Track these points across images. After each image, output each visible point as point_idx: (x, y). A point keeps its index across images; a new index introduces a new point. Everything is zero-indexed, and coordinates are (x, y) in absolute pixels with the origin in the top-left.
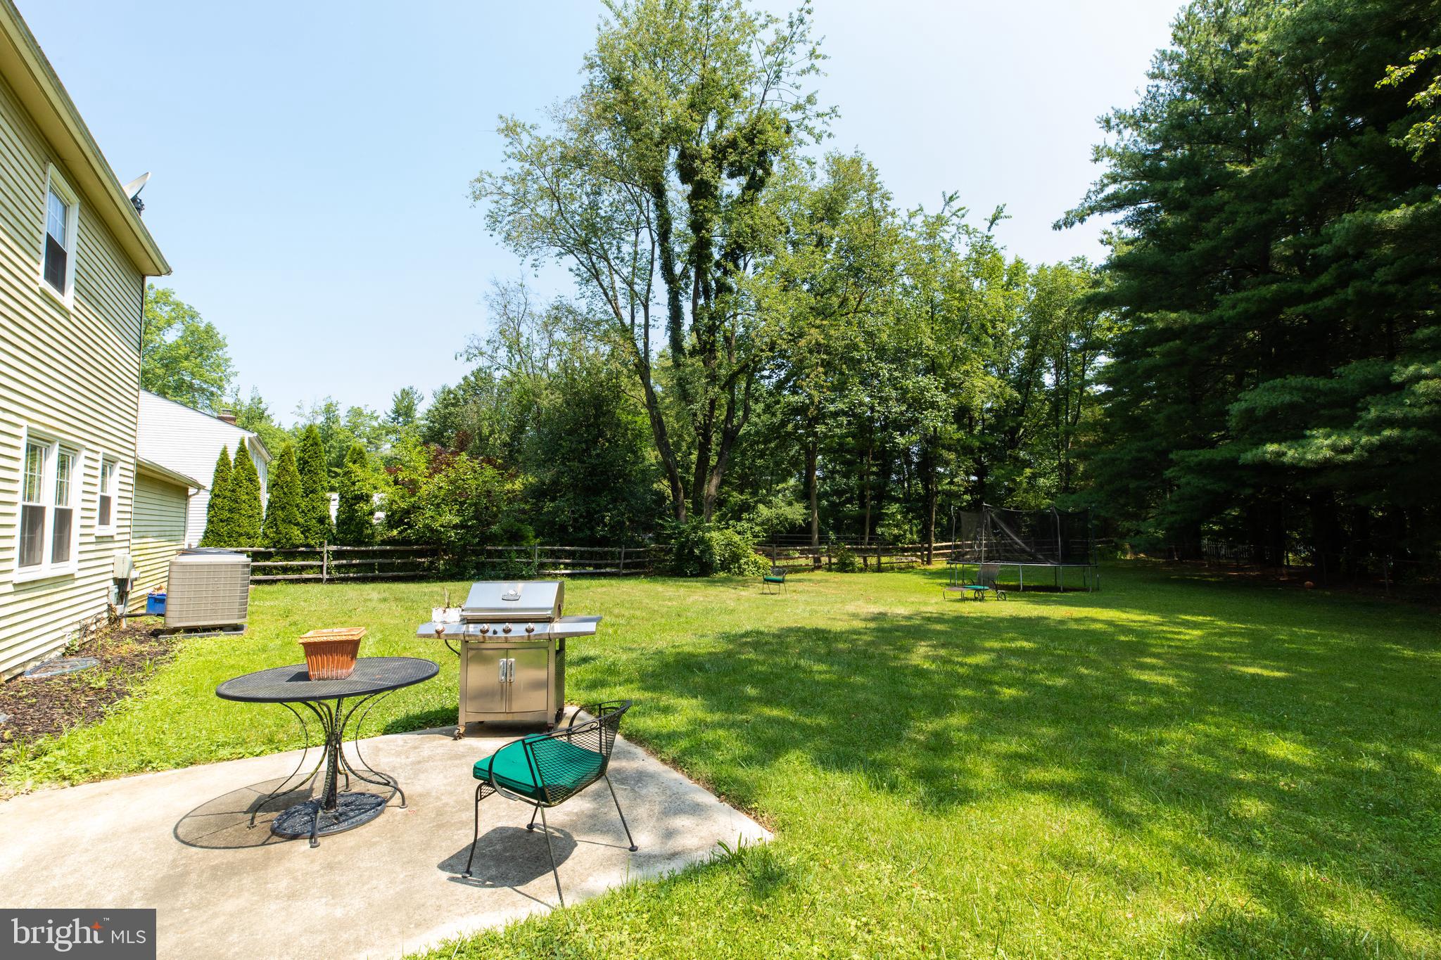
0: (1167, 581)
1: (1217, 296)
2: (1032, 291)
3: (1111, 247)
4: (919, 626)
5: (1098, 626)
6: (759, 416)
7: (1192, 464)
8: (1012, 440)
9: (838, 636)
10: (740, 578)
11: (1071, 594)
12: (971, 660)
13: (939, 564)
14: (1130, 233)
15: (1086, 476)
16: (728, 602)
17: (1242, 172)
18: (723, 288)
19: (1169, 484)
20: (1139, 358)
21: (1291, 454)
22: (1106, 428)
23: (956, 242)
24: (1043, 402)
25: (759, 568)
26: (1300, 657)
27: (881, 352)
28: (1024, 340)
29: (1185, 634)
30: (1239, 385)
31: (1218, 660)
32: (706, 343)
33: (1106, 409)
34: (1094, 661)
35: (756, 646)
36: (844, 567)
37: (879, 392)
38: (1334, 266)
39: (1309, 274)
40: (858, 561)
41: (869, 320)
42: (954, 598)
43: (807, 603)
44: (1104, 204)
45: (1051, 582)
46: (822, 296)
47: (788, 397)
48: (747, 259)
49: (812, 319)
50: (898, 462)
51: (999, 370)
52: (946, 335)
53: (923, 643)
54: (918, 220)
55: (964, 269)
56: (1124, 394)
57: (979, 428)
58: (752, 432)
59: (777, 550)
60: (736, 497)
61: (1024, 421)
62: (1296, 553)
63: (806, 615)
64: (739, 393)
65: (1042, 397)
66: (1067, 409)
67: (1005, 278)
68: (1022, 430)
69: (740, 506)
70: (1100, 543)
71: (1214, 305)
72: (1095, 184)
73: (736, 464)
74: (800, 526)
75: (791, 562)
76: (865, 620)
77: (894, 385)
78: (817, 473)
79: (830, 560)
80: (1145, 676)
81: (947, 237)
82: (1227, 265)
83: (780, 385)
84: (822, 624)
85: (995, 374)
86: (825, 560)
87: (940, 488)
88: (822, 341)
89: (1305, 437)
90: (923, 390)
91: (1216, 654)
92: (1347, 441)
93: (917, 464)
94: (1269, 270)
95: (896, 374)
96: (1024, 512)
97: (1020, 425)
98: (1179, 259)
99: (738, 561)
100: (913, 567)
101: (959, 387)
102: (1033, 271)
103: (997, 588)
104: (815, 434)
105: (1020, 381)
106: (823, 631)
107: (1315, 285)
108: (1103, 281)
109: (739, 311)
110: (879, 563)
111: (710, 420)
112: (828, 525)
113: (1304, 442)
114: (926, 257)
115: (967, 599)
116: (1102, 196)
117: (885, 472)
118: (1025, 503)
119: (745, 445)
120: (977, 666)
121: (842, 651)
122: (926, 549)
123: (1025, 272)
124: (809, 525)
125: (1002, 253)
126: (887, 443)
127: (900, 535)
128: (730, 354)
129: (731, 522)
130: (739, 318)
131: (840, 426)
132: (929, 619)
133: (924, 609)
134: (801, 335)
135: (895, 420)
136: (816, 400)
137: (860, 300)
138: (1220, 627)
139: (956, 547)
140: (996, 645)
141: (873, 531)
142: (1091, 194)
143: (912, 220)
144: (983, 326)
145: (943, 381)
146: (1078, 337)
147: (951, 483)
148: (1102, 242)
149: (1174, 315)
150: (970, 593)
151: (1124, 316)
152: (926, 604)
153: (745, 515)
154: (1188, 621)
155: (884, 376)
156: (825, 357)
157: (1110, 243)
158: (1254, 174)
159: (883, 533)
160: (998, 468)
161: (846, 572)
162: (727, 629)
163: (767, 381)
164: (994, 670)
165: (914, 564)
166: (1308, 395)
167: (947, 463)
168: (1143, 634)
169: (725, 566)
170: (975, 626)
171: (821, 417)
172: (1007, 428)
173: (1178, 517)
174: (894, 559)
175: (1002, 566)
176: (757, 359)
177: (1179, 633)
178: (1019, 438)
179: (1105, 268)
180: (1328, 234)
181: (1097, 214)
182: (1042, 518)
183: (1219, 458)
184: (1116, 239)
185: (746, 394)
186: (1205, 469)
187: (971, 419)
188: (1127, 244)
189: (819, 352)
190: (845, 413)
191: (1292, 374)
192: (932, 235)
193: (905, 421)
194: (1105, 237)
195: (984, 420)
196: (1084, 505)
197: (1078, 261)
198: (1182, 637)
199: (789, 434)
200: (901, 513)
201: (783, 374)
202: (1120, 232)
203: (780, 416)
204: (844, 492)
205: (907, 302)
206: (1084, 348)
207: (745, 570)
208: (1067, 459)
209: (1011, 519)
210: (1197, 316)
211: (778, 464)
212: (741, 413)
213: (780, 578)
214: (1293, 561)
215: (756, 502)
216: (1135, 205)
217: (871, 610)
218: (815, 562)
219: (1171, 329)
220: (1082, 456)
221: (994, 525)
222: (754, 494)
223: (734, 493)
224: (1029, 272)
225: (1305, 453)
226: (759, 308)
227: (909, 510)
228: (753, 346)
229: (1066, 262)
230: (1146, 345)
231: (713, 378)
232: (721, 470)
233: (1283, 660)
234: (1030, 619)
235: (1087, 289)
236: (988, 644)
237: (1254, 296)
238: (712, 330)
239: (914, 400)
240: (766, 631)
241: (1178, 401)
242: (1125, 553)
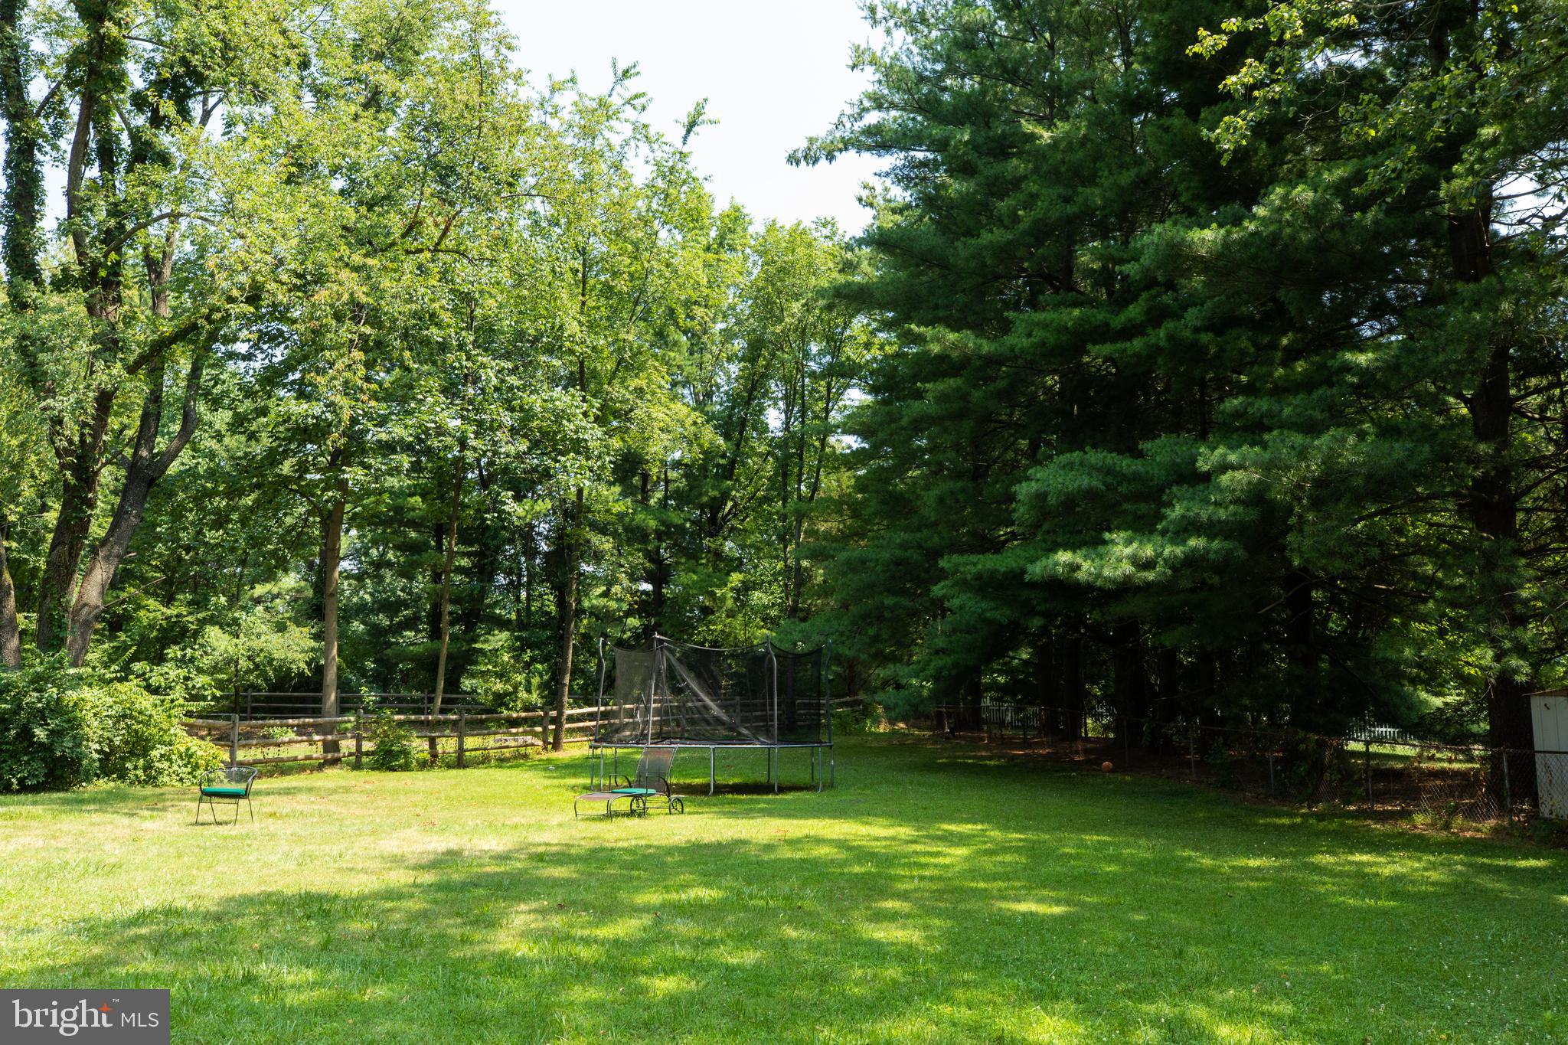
0: (930, 767)
1: (1011, 315)
2: (755, 263)
3: (873, 212)
4: (525, 871)
5: (823, 851)
6: (219, 437)
7: (969, 577)
8: (713, 520)
9: (355, 906)
10: (149, 790)
11: (789, 796)
12: (605, 932)
13: (576, 748)
14: (901, 195)
15: (825, 591)
16: (108, 847)
17: (1041, 137)
18: (144, 153)
19: (939, 608)
20: (904, 399)
21: (1087, 567)
22: (856, 510)
23: (630, 152)
24: (764, 457)
25: (196, 767)
26: (1087, 880)
27: (486, 336)
28: (739, 345)
29: (946, 855)
30: (1033, 456)
31: (984, 894)
32: (96, 265)
33: (858, 479)
34: (809, 914)
35: (160, 944)
36: (388, 759)
37: (477, 411)
38: (1145, 295)
39: (1120, 301)
40: (418, 746)
41: (463, 271)
42: (594, 813)
43: (297, 839)
44: (863, 138)
45: (761, 777)
46: (370, 208)
47: (288, 404)
48: (212, 101)
49: (344, 250)
50: (510, 550)
51: (697, 394)
52: (608, 319)
53: (523, 907)
54: (565, 100)
55: (641, 204)
56: (885, 457)
57: (659, 495)
58: (201, 470)
59: (242, 727)
60: (154, 611)
61: (733, 488)
62: (1097, 717)
63: (291, 866)
64: (173, 385)
65: (763, 449)
66: (800, 474)
67: (713, 233)
68: (730, 504)
69: (161, 629)
70: (841, 705)
71: (1006, 327)
72: (852, 104)
73: (158, 538)
74: (301, 674)
75: (272, 753)
76: (419, 867)
77: (508, 401)
78: (345, 565)
79: (359, 746)
80: (882, 933)
81: (616, 141)
82: (1025, 270)
83: (272, 378)
84: (319, 881)
85: (689, 400)
86: (347, 745)
87: (586, 604)
88: (364, 299)
89: (1104, 542)
90: (559, 416)
91: (982, 885)
92: (1148, 551)
93: (546, 555)
94: (1071, 287)
95: (513, 380)
96: (726, 650)
97: (725, 496)
98: (963, 250)
99: (145, 753)
100: (525, 756)
101: (625, 416)
102: (757, 228)
103: (668, 790)
104: (342, 485)
105: (730, 417)
106: (321, 898)
107: (1122, 317)
108: (858, 264)
109: (183, 208)
110: (461, 750)
111: (96, 436)
112: (363, 672)
113: (1101, 549)
114: (576, 170)
115: (617, 815)
116: (859, 126)
117: (484, 570)
118: (729, 635)
119: (181, 495)
120: (616, 942)
121: (356, 939)
122: (553, 721)
123: (745, 230)
124: (319, 671)
125: (708, 187)
126: (488, 511)
127: (506, 694)
128: (157, 296)
129: (137, 666)
130: (184, 223)
131: (395, 471)
132: (540, 858)
133: (535, 837)
134: (320, 279)
135: (505, 470)
136: (346, 415)
137: (447, 229)
138: (992, 841)
139: (605, 715)
140: (654, 898)
141: (453, 684)
142: (845, 119)
143: (557, 95)
144: (672, 312)
145: (597, 403)
146: (821, 353)
147: (606, 594)
148: (860, 200)
149: (952, 336)
150: (622, 804)
151: (887, 326)
152: (540, 827)
153: (173, 651)
154: (952, 833)
155: (488, 381)
156: (368, 330)
157: (871, 205)
158: (1055, 143)
159: (474, 691)
160: (688, 570)
161: (393, 769)
162: (95, 909)
163: (242, 364)
164: (643, 945)
165: (529, 750)
166: (1109, 479)
167: (598, 557)
168: (886, 860)
169: (111, 765)
170: (625, 866)
171: (353, 449)
172: (705, 499)
173: (948, 660)
174: (491, 741)
175: (680, 750)
176: (217, 316)
177: (937, 854)
178: (724, 518)
179: (860, 242)
180: (1135, 249)
181: (852, 152)
182: (754, 661)
183: (1003, 569)
184: (879, 200)
185: (189, 387)
186: (988, 585)
187: (645, 477)
188: (894, 211)
189: (356, 320)
190: (408, 448)
191: (1094, 447)
192: (588, 132)
193: (525, 471)
194: (865, 194)
195: (667, 481)
196: (816, 638)
197: (824, 225)
198: (941, 860)
199: (285, 481)
200: (512, 649)
201: (279, 354)
202: (886, 190)
203: (266, 441)
204: (401, 604)
205: (539, 246)
206: (831, 372)
207: (160, 772)
208: (798, 561)
209: (703, 663)
210: (984, 342)
211: (255, 542)
212: (176, 427)
213: (240, 787)
214: (1093, 730)
215: (203, 622)
216: (908, 149)
217: (431, 847)
218: (326, 751)
219: (948, 356)
220: (817, 556)
221: (672, 674)
222: (197, 604)
223: (151, 602)
224: (751, 230)
225: (1102, 566)
226: (229, 210)
227: (526, 644)
228: (212, 291)
229: (807, 223)
230: (915, 377)
231: (109, 345)
232: (116, 550)
233: (1065, 886)
234: (719, 845)
235: (835, 275)
236: (641, 899)
237: (1052, 321)
238: (114, 238)
239: (545, 434)
240: (190, 906)
241: (957, 475)
242: (876, 721)
